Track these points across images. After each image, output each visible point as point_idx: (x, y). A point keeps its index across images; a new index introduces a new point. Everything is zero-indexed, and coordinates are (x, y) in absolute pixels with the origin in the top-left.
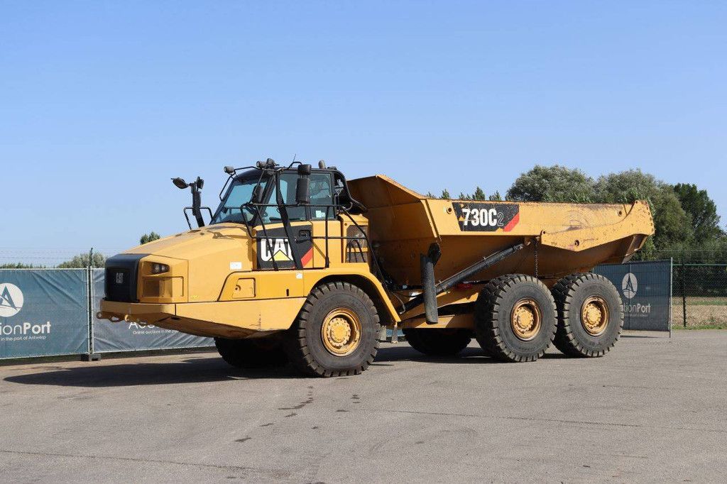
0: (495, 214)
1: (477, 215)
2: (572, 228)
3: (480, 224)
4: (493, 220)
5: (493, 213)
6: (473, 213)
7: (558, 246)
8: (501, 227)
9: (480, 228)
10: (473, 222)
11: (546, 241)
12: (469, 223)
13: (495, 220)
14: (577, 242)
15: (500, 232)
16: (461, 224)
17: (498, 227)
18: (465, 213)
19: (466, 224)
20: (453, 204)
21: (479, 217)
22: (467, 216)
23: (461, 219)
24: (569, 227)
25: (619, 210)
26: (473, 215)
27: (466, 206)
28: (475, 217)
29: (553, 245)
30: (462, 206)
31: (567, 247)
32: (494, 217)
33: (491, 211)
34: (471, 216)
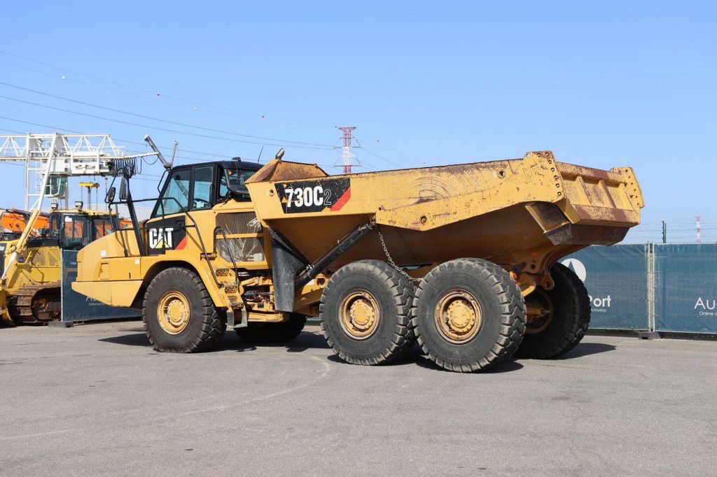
0: (321, 191)
1: (301, 194)
2: (422, 201)
3: (304, 205)
4: (318, 199)
5: (318, 191)
6: (296, 193)
7: (397, 225)
8: (329, 206)
9: (304, 209)
10: (296, 203)
11: (382, 219)
12: (293, 204)
13: (321, 199)
14: (424, 217)
15: (326, 212)
16: (284, 205)
17: (325, 207)
18: (288, 194)
19: (289, 205)
20: (276, 185)
21: (302, 196)
22: (291, 197)
23: (284, 200)
24: (418, 200)
25: (500, 170)
26: (296, 195)
27: (289, 186)
28: (298, 197)
29: (391, 224)
30: (285, 186)
31: (410, 226)
32: (319, 195)
33: (316, 188)
34: (295, 197)
